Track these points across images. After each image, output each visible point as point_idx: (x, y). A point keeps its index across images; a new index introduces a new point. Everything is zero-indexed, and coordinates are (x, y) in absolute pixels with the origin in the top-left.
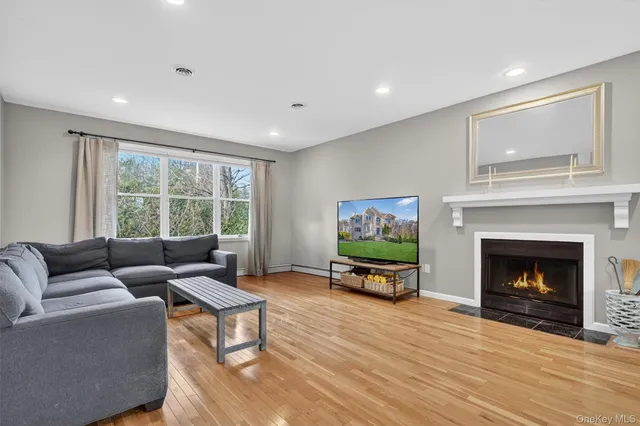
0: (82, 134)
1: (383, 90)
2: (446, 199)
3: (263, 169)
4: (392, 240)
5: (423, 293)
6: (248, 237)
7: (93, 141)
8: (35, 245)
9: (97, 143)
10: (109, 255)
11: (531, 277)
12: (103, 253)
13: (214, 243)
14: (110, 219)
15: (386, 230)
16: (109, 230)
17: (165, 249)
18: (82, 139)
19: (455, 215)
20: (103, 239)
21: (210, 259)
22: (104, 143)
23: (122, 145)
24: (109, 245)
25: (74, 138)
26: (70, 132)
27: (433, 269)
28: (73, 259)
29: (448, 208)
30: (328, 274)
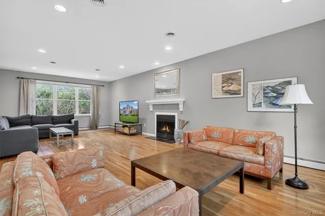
0: (22, 78)
1: (122, 67)
2: (147, 102)
3: (96, 88)
4: (133, 115)
5: (143, 133)
6: (90, 114)
7: (26, 81)
8: (5, 117)
9: (28, 81)
10: (31, 120)
11: (166, 127)
12: (29, 120)
13: (72, 117)
14: (33, 108)
15: (131, 112)
16: (32, 112)
17: (52, 119)
18: (22, 80)
19: (150, 107)
20: (29, 115)
21: (70, 122)
22: (31, 81)
23: (37, 81)
24: (32, 117)
25: (19, 80)
26: (18, 78)
27: (146, 125)
28: (18, 121)
29: (148, 105)
30: (114, 128)
